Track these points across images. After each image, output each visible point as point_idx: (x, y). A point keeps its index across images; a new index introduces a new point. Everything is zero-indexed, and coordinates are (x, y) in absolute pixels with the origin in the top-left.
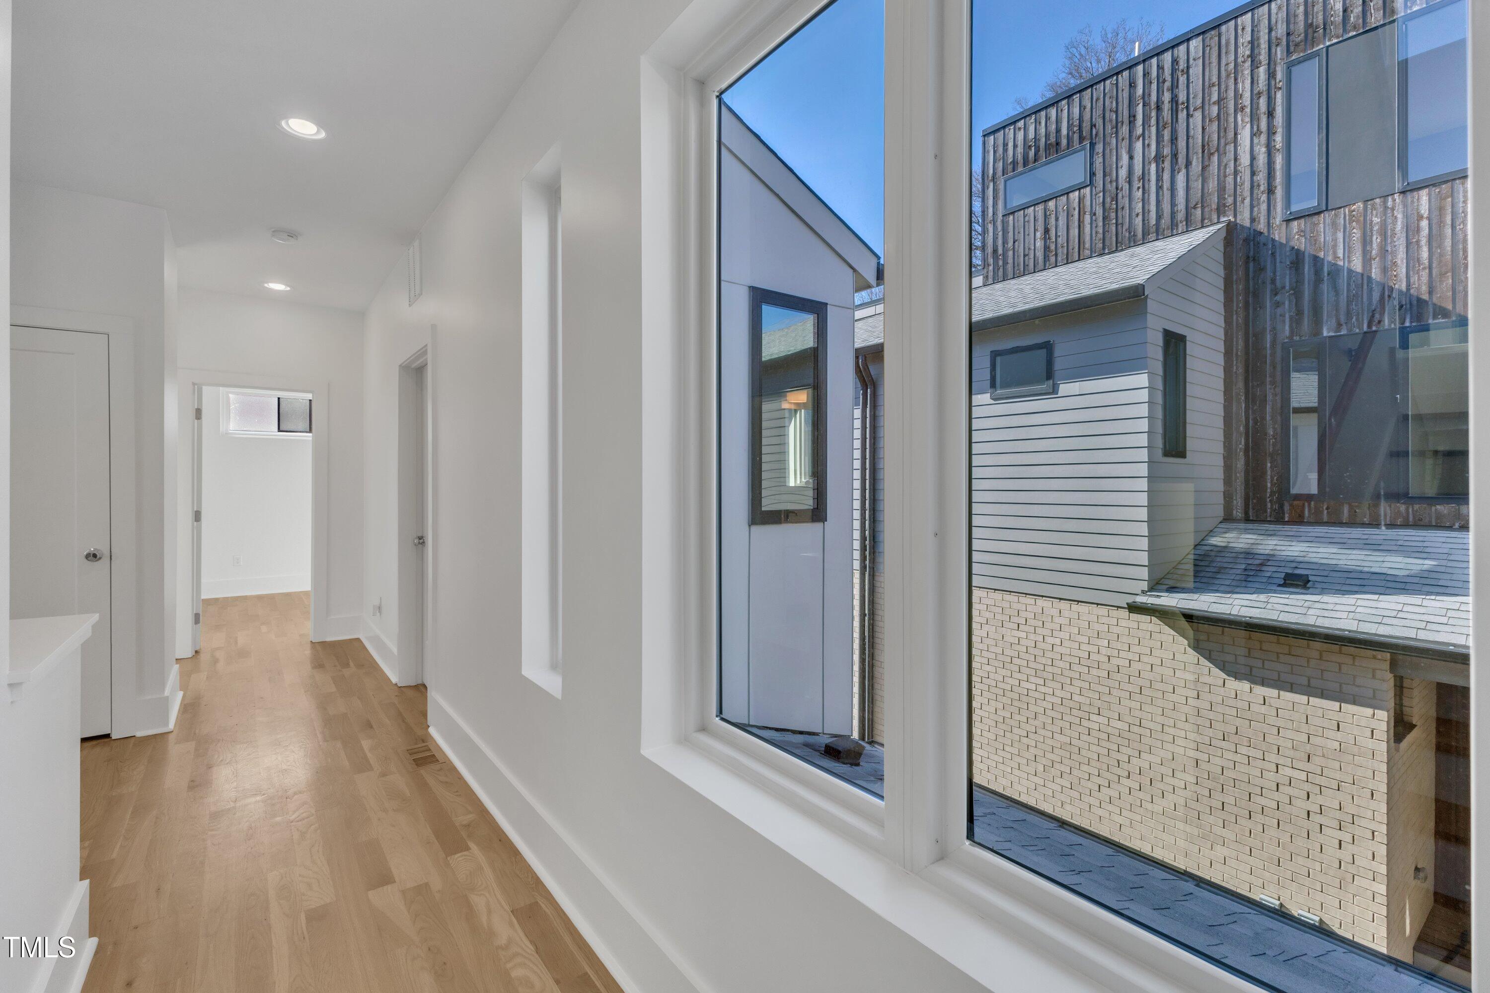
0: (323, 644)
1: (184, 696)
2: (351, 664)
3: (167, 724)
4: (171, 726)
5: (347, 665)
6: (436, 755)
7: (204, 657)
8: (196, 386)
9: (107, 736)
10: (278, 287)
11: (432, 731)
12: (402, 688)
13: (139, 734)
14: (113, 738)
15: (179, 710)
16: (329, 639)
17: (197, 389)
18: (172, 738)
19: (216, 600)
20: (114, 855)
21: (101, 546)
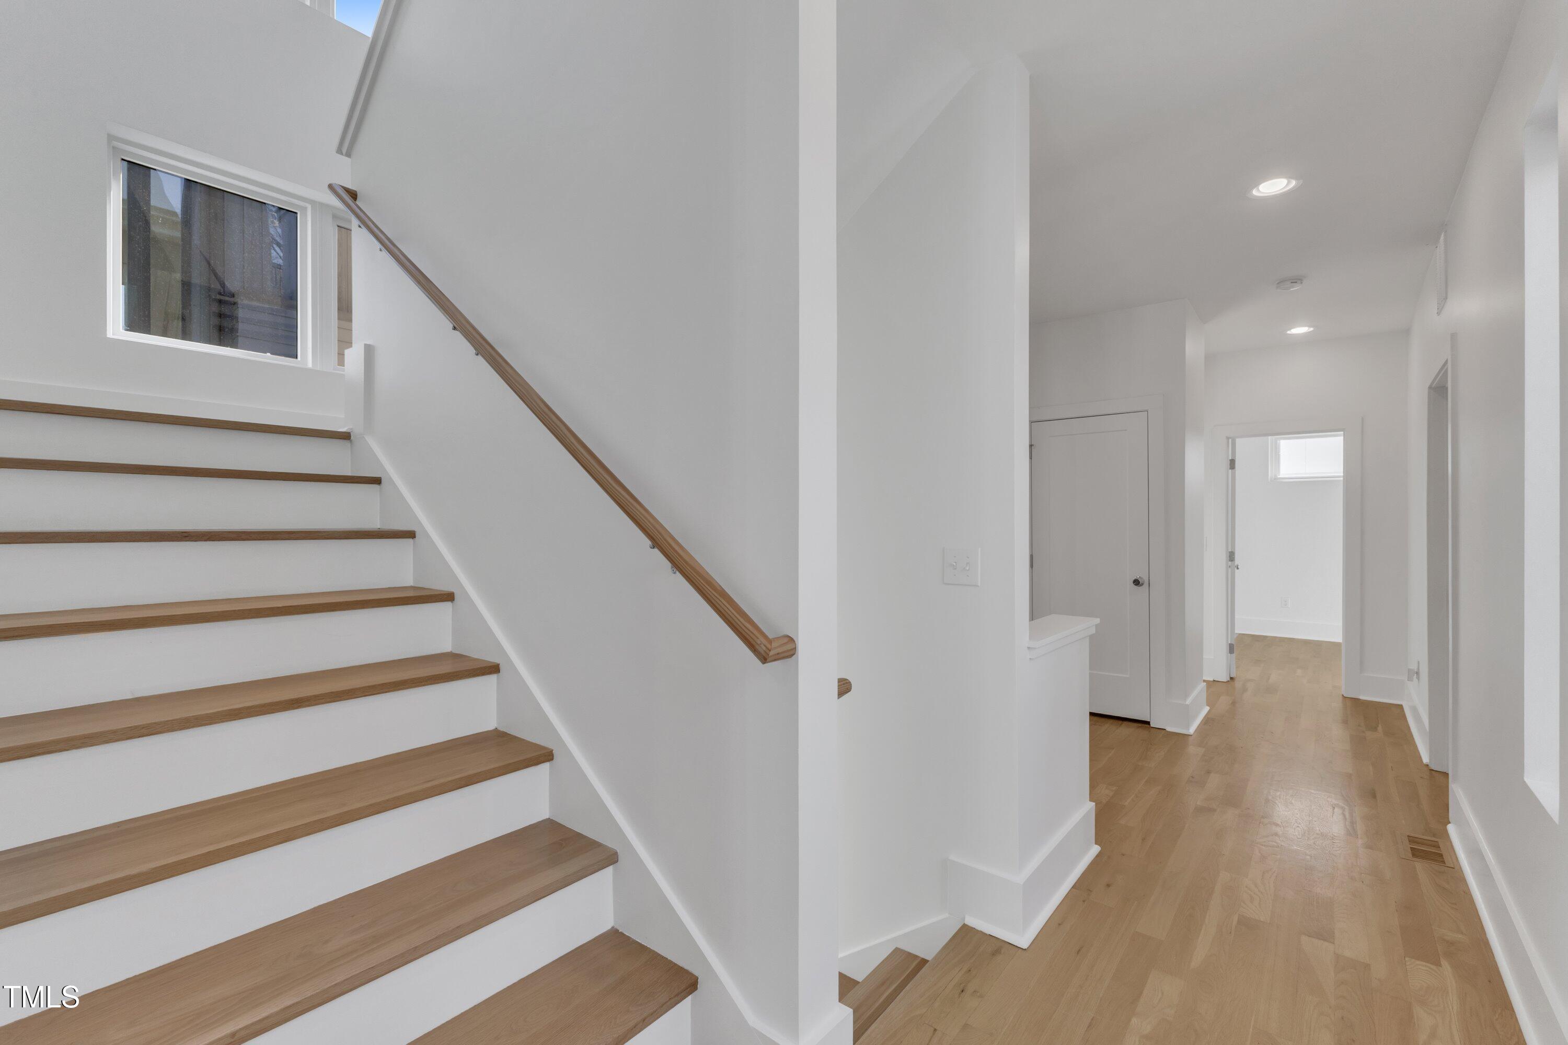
0: (1355, 701)
1: (1209, 712)
2: (1380, 728)
3: (1188, 728)
4: (1192, 730)
5: (1375, 729)
6: (1443, 855)
7: (1238, 684)
8: (1230, 440)
9: (1148, 723)
10: (1300, 330)
11: (1451, 828)
12: (1433, 772)
13: (1169, 729)
14: (1152, 726)
15: (1202, 720)
16: (1363, 697)
17: (1231, 441)
18: (1191, 739)
19: (1264, 638)
20: (1126, 803)
21: (1142, 575)
